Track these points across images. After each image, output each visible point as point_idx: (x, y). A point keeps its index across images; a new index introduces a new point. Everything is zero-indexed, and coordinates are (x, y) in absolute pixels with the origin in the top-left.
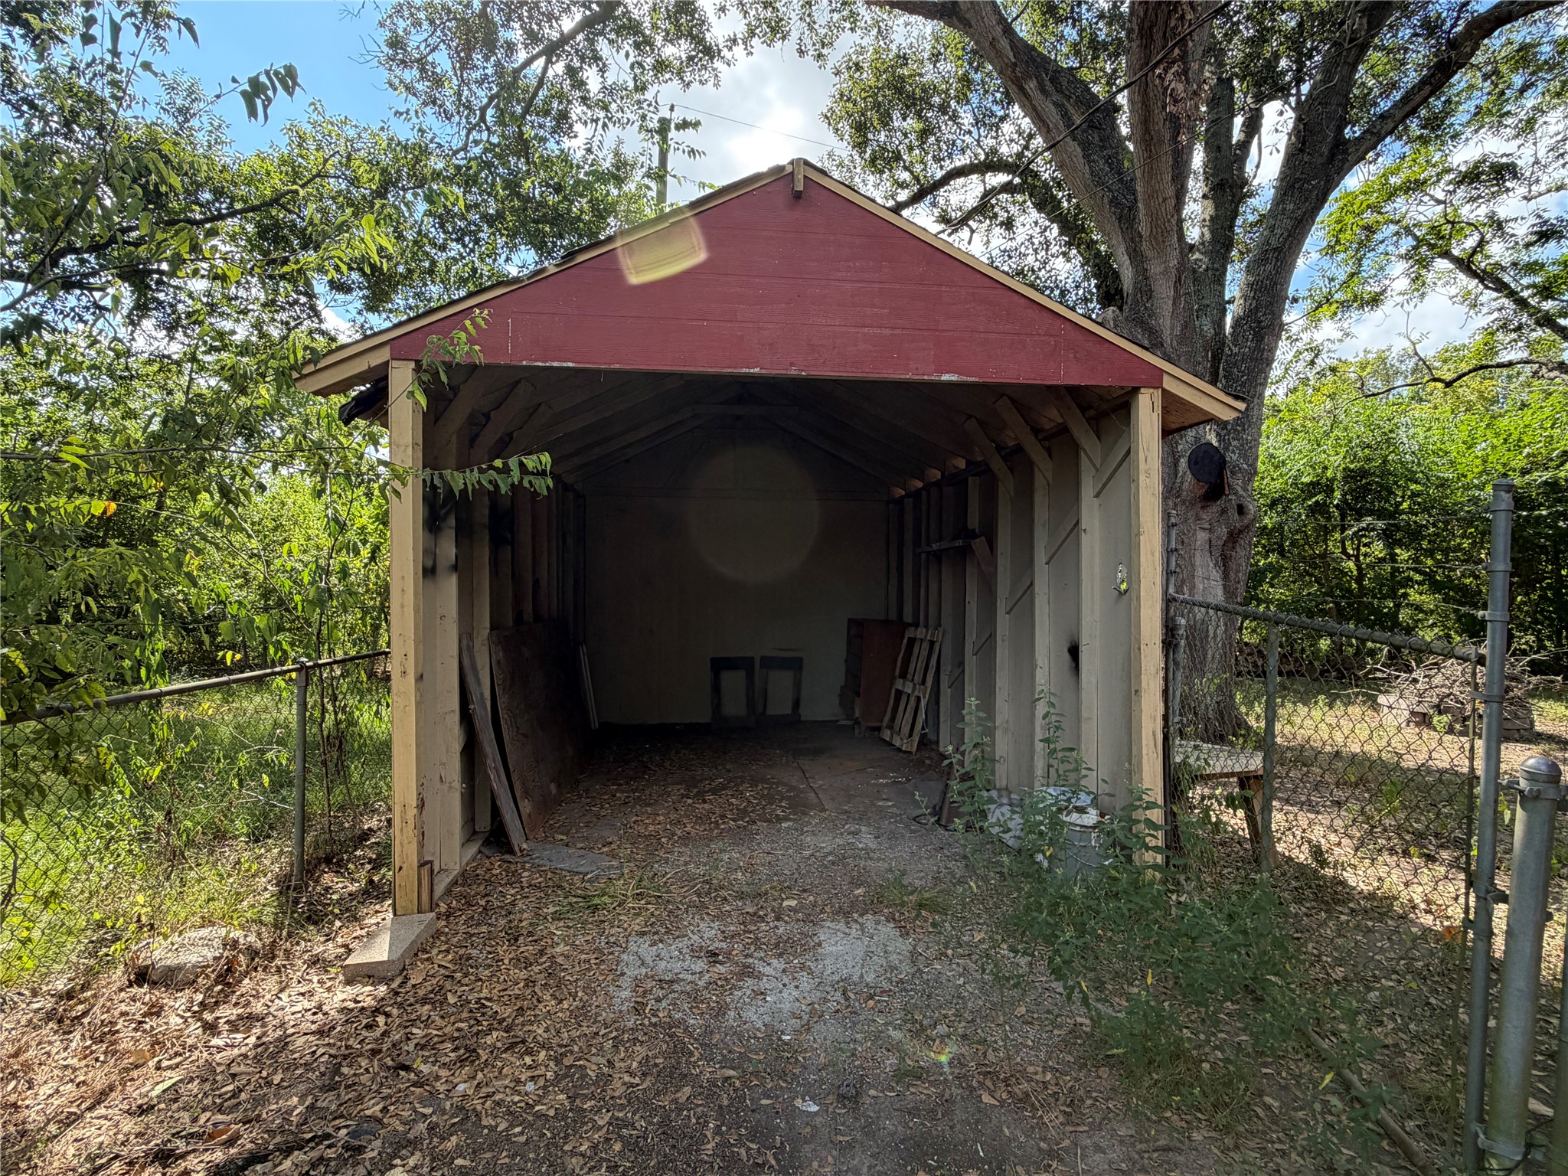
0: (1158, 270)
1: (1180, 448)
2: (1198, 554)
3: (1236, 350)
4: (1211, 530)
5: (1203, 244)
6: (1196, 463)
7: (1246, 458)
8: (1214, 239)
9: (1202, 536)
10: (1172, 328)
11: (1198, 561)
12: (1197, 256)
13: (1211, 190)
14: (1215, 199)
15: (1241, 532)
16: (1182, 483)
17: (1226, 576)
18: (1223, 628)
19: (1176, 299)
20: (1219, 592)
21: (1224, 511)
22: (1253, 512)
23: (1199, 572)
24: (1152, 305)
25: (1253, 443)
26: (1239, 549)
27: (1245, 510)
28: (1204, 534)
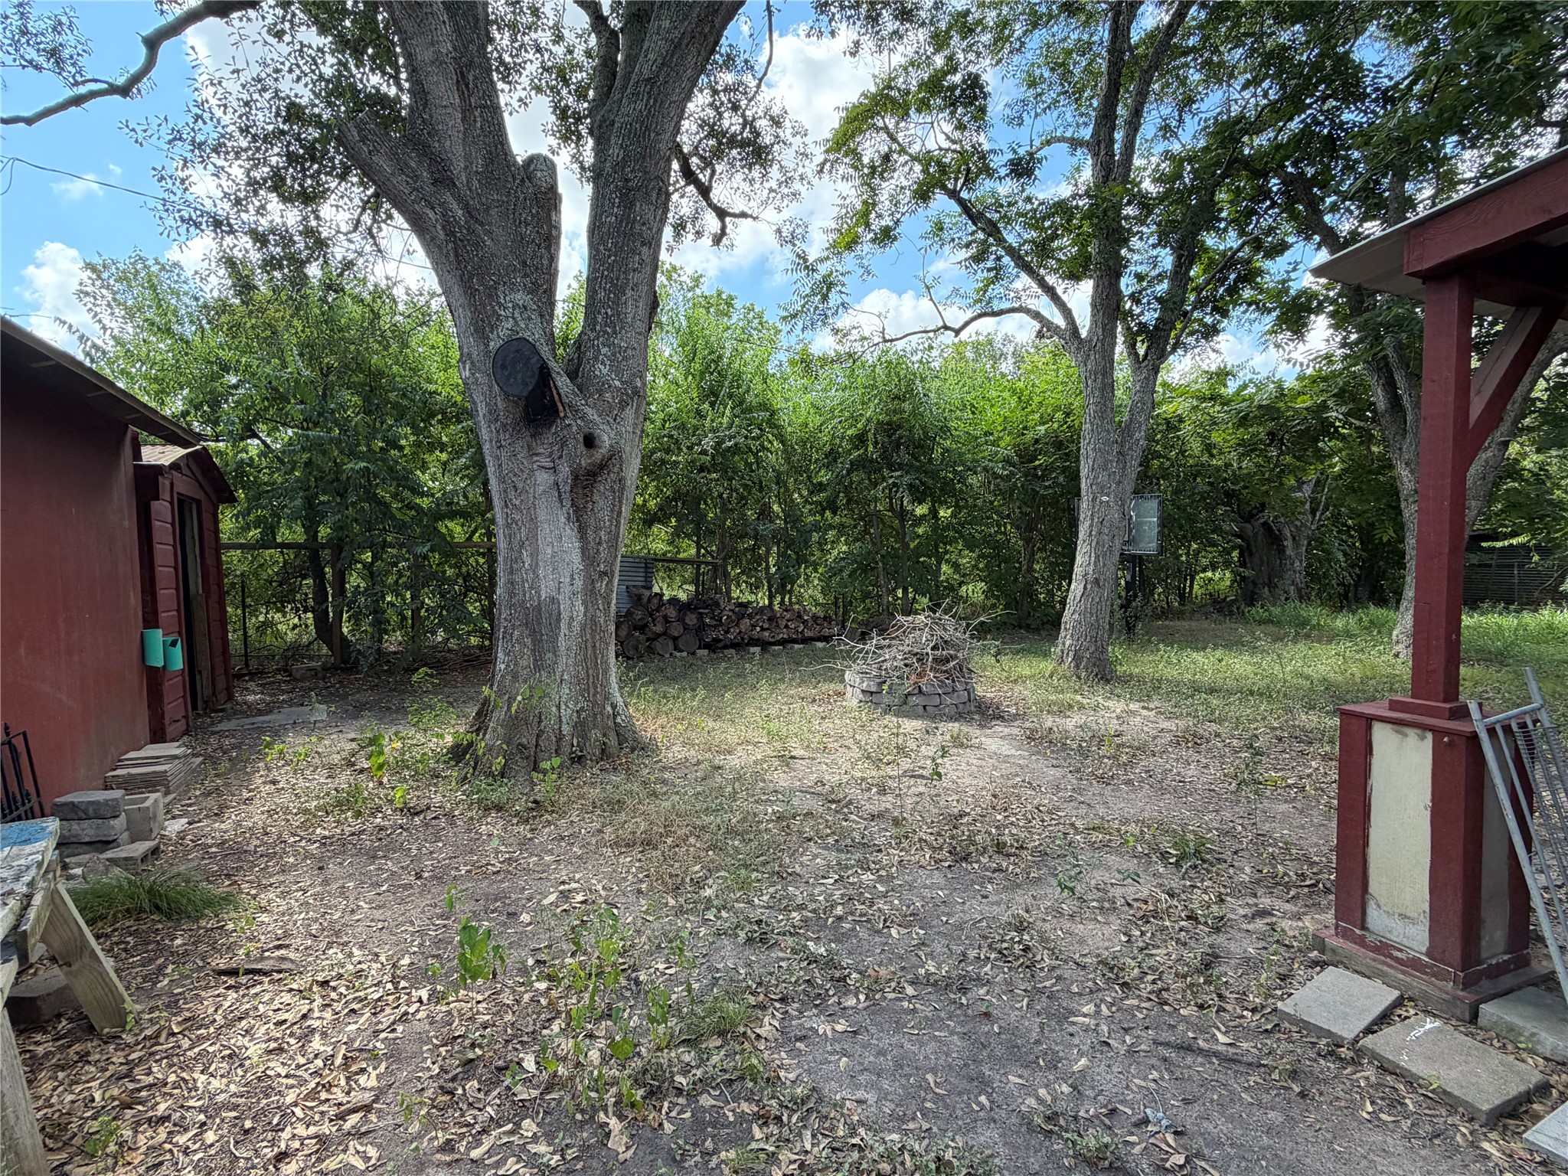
2: (541, 504)
4: (554, 470)
6: (504, 367)
7: (619, 372)
9: (543, 478)
10: (468, 158)
11: (542, 515)
15: (593, 473)
17: (582, 535)
18: (582, 609)
19: (467, 111)
20: (576, 558)
21: (563, 444)
22: (607, 444)
23: (545, 532)
24: (431, 116)
25: (629, 352)
26: (596, 497)
27: (597, 442)
28: (545, 476)
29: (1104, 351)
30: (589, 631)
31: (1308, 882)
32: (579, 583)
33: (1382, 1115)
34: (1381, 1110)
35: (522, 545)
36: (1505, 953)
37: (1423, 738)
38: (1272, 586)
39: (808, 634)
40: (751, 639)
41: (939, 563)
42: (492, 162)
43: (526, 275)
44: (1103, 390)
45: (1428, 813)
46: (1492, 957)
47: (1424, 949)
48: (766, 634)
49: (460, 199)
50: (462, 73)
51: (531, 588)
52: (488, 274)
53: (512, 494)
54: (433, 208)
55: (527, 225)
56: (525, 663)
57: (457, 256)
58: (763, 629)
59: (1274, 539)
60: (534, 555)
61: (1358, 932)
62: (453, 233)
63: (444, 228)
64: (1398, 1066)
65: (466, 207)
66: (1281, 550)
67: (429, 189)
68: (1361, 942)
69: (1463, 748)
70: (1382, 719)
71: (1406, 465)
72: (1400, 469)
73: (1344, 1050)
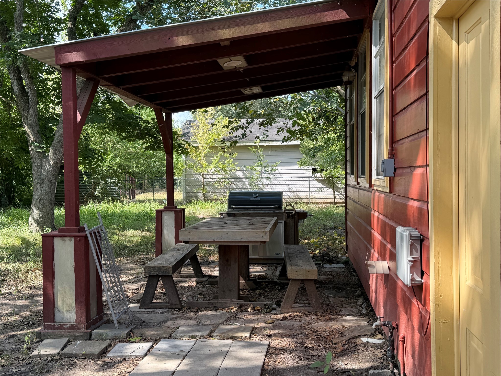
31: (25, 323)
33: (71, 367)
34: (70, 366)
36: (97, 316)
37: (71, 240)
45: (74, 268)
46: (94, 318)
47: (74, 321)
61: (52, 324)
64: (72, 354)
68: (54, 328)
69: (83, 241)
70: (57, 236)
71: (30, 126)
72: (26, 129)
73: (56, 357)
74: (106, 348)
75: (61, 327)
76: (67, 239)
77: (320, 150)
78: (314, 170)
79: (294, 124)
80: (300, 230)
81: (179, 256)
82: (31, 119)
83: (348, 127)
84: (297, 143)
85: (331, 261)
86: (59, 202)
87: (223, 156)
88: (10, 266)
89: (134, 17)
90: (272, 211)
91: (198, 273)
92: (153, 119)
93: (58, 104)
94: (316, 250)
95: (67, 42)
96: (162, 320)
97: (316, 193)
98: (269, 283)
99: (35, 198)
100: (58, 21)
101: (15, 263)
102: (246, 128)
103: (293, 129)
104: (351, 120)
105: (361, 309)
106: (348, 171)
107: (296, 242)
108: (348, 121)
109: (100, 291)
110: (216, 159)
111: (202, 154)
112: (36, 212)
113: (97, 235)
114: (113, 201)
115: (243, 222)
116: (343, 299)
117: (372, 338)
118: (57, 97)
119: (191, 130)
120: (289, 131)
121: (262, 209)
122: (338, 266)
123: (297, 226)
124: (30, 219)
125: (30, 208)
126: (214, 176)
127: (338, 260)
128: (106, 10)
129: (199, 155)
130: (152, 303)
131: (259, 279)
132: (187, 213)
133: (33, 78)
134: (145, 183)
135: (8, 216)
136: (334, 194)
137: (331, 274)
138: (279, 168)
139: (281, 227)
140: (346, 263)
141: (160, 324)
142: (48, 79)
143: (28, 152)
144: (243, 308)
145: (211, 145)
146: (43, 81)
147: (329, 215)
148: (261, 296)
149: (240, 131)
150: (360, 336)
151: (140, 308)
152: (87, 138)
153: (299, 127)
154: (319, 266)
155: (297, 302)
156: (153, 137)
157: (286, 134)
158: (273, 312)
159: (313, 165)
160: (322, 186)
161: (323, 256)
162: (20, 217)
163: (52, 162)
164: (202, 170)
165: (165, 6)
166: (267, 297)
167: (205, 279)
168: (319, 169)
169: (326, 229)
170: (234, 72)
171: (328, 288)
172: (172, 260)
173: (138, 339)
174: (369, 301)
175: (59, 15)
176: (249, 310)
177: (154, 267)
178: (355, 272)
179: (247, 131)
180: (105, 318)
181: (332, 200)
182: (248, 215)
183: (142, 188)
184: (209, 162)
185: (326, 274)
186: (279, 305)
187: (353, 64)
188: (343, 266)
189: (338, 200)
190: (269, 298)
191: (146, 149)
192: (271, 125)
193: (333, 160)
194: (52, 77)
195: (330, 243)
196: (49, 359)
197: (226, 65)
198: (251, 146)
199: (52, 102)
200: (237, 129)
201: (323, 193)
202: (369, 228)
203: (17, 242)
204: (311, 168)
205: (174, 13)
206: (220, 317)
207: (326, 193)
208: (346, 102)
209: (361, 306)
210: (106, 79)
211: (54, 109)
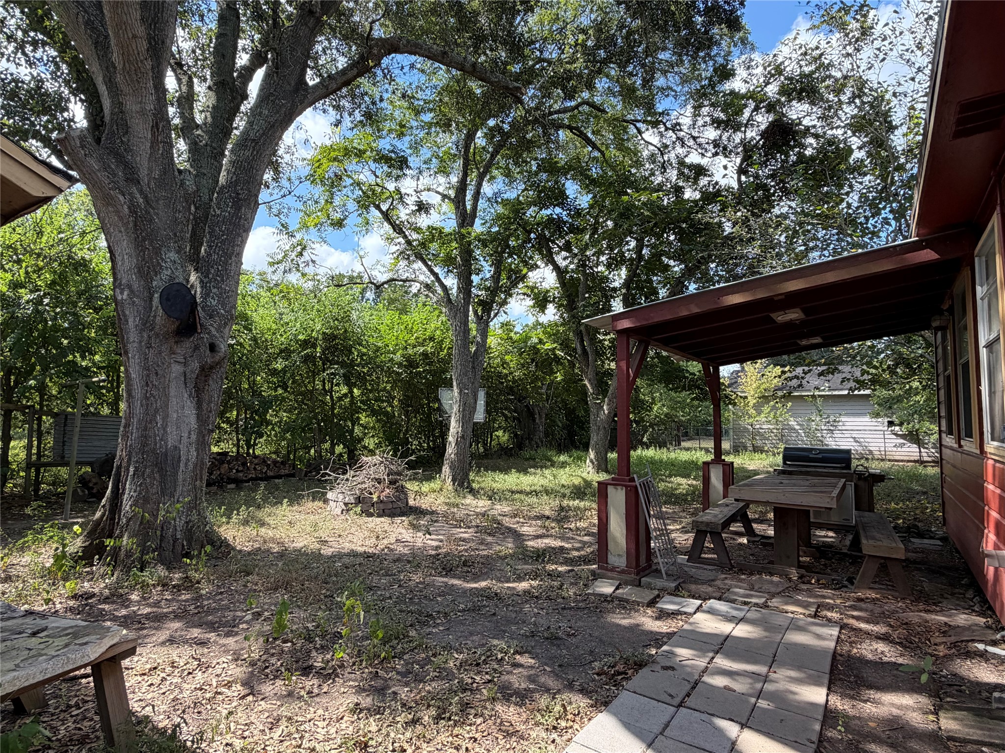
0: (135, 108)
1: (154, 283)
2: (173, 385)
3: (218, 212)
4: (185, 364)
5: (205, 124)
6: (168, 300)
7: (224, 305)
8: (214, 124)
9: (177, 369)
10: (150, 170)
11: (173, 392)
12: (199, 132)
13: (215, 84)
14: (217, 93)
15: (211, 368)
16: (155, 317)
17: (199, 406)
18: (195, 454)
19: (154, 143)
20: (193, 421)
21: (196, 348)
22: (223, 350)
23: (173, 402)
24: (129, 140)
25: (230, 293)
26: (211, 382)
27: (217, 349)
28: (178, 367)
29: (464, 312)
30: (199, 468)
31: (582, 560)
32: (194, 437)
35: (156, 411)
36: (646, 563)
37: (622, 491)
38: (530, 440)
39: (270, 473)
40: (228, 478)
41: (353, 425)
42: (165, 173)
43: (176, 242)
44: (464, 333)
45: (625, 516)
46: (643, 565)
47: (625, 566)
48: (241, 474)
49: (141, 192)
50: (157, 123)
51: (161, 440)
52: (156, 240)
53: (153, 378)
54: (124, 195)
55: (180, 212)
56: (154, 491)
57: (135, 225)
58: (238, 471)
59: (530, 413)
60: (166, 417)
61: (606, 565)
62: (136, 213)
63: (129, 208)
64: (623, 599)
65: (146, 198)
66: (534, 420)
67: (122, 183)
68: (606, 569)
69: (633, 489)
70: (611, 484)
71: (590, 381)
72: (586, 382)
73: (609, 599)
74: (655, 598)
75: (613, 569)
76: (619, 487)
77: (898, 401)
78: (891, 424)
79: (863, 372)
80: (875, 493)
81: (728, 512)
82: (591, 372)
83: (941, 378)
84: (868, 392)
85: (921, 535)
86: (612, 447)
87: (774, 406)
88: (571, 503)
89: (682, 279)
90: (837, 471)
91: (750, 532)
92: (700, 371)
93: (612, 361)
94: (899, 519)
95: (622, 310)
96: (711, 578)
97: (895, 449)
98: (837, 553)
99: (592, 442)
100: (615, 290)
101: (574, 500)
102: (803, 378)
103: (862, 378)
104: (945, 370)
105: (972, 604)
106: (944, 428)
107: (871, 509)
108: (941, 369)
109: (648, 539)
110: (766, 409)
111: (751, 404)
112: (592, 454)
113: (646, 486)
114: (660, 448)
115: (802, 483)
116: (943, 587)
117: (992, 646)
118: (612, 355)
119: (739, 380)
120: (857, 381)
121: (825, 467)
122: (932, 542)
123: (872, 490)
124: (588, 461)
125: (588, 450)
126: (764, 427)
127: (932, 535)
128: (657, 275)
129: (747, 405)
130: (700, 557)
131: (822, 546)
132: (735, 465)
133: (593, 340)
134: (691, 432)
135: (570, 457)
136: (920, 452)
137: (923, 552)
138: (843, 419)
139: (850, 490)
140: (944, 539)
141: (710, 582)
142: (605, 340)
143: (587, 403)
144: (805, 579)
145: (760, 395)
146: (601, 341)
147: (914, 477)
148: (827, 568)
149: (795, 382)
150: (973, 641)
151: (688, 561)
152: (637, 390)
153: (870, 377)
154: (904, 540)
155: (876, 582)
156: (698, 388)
157: (852, 384)
158: (844, 589)
159: (888, 417)
160: (902, 441)
161: (909, 528)
162: (579, 458)
163: (606, 412)
164: (751, 420)
165: (713, 265)
166: (835, 570)
167: (757, 539)
168: (897, 421)
169: (910, 494)
170: (790, 324)
171: (919, 569)
172: (720, 516)
173: (686, 594)
174: (985, 595)
175: (616, 284)
176: (813, 581)
177: (702, 522)
178: (958, 552)
179: (804, 382)
180: (654, 567)
181: (916, 458)
182: (807, 473)
183: (687, 436)
184: (759, 413)
185: (915, 551)
186: (851, 581)
187: (945, 307)
188: (939, 542)
189: (926, 459)
190: (837, 572)
191: (692, 399)
192: (833, 374)
193: (918, 412)
194: (608, 337)
195: (918, 512)
196: (602, 599)
197: (779, 318)
198: (808, 396)
199: (608, 359)
200: (791, 379)
201: (903, 449)
202: (981, 503)
203: (577, 481)
204: (886, 420)
205: (722, 271)
206: (777, 584)
207: (908, 449)
208: (936, 348)
209: (971, 600)
210: (655, 340)
211: (609, 365)
